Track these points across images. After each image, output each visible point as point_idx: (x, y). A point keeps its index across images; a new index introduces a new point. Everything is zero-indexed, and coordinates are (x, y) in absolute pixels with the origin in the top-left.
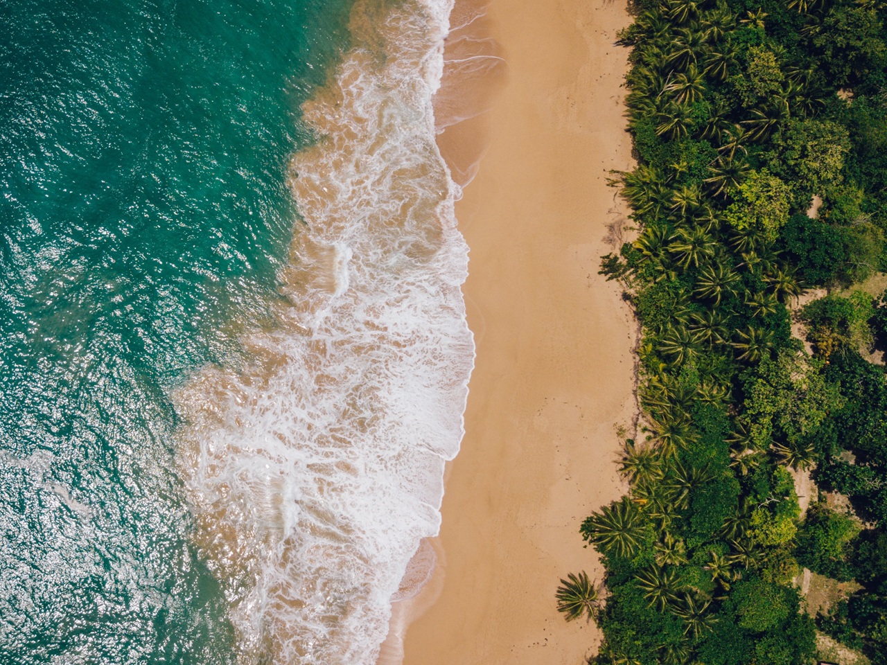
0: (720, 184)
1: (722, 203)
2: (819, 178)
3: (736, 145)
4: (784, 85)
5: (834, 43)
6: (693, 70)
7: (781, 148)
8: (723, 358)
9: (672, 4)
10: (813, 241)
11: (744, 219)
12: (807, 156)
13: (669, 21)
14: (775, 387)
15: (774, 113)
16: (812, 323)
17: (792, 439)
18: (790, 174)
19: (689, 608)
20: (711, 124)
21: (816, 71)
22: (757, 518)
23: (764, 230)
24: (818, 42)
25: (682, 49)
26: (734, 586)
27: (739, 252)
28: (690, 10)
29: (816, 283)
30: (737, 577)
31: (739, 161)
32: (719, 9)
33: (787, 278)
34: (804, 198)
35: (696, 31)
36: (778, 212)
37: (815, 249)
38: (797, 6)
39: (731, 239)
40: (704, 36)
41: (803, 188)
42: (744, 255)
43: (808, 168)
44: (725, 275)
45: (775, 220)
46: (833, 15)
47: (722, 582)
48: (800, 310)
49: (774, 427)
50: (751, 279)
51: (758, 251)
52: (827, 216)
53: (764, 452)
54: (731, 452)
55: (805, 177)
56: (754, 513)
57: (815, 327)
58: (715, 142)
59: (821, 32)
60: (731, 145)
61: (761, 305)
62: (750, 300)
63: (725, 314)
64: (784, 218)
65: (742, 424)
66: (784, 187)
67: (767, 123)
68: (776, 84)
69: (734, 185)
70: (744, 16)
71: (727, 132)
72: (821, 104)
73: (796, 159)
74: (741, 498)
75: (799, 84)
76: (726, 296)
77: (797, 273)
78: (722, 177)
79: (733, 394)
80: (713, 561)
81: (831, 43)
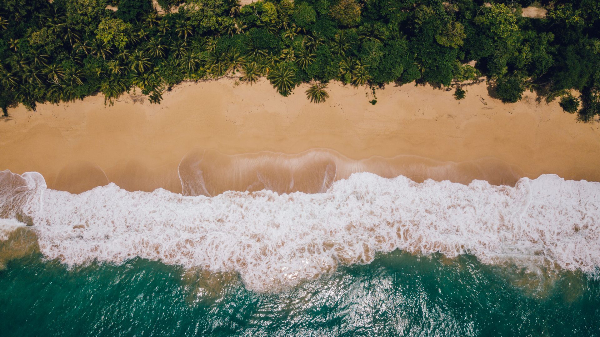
0: (105, 52)
1: (115, 50)
2: (97, 7)
3: (84, 46)
4: (49, 27)
5: (24, 6)
6: (45, 71)
7: (83, 25)
8: (193, 42)
9: (10, 85)
10: (129, 7)
11: (122, 38)
12: (86, 13)
13: (19, 86)
14: (203, 17)
15: (65, 30)
16: (170, 4)
17: (226, 7)
18: (96, 20)
19: (312, 44)
20: (74, 59)
21: (39, 13)
22: (266, 19)
23: (127, 29)
24: (24, 13)
25: (34, 77)
26: (298, 26)
27: (140, 39)
28: (12, 76)
29: (150, 4)
30: (294, 25)
31: (92, 44)
32: (10, 62)
33: (149, 17)
34: (108, 13)
35: (24, 71)
36: (116, 24)
37: (133, 6)
38: (5, 25)
39: (133, 44)
40: (26, 68)
41: (103, 14)
42: (140, 37)
43: (92, 12)
44: (152, 44)
45: (121, 25)
46: (8, 8)
47: (298, 31)
48: (165, 10)
49: (222, 16)
50: (152, 33)
51: (138, 31)
52: (116, 2)
53: (235, 19)
54: (237, 34)
55: (97, 13)
56: (264, 21)
57: (172, 3)
58: (84, 56)
59: (18, 12)
60: (84, 48)
61: (164, 27)
62: (163, 32)
63: (171, 43)
64: (119, 21)
65: (223, 30)
66: (103, 22)
67: (70, 33)
68: (49, 31)
69: (105, 45)
70: (13, 50)
71: (77, 51)
72: (58, 10)
73: (88, 17)
74: (258, 27)
75: (48, 20)
76: (162, 43)
77: (146, 13)
78: (102, 51)
79: (210, 36)
80: (289, 36)
81: (24, 7)
